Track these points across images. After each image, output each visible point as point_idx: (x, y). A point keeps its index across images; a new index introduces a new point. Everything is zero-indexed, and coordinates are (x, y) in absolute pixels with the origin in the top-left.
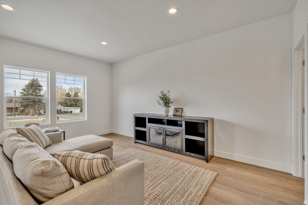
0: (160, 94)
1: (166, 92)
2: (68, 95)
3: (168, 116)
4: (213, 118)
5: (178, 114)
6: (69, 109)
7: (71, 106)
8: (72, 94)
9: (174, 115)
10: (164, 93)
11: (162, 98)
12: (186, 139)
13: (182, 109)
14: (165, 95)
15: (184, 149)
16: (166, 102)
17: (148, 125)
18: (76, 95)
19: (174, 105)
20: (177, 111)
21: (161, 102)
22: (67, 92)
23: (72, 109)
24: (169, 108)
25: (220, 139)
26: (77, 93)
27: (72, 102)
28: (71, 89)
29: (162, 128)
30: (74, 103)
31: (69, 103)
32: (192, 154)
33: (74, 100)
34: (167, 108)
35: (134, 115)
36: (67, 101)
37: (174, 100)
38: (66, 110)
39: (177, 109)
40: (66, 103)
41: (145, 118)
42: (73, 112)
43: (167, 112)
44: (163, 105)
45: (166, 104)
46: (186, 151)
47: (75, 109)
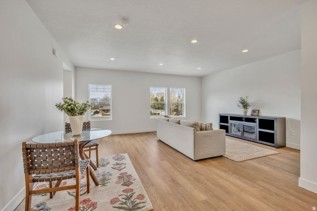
0: (240, 100)
1: (244, 98)
2: (156, 99)
3: (246, 115)
4: (285, 118)
5: (255, 114)
6: (157, 111)
7: (158, 108)
8: (159, 98)
9: (251, 115)
10: (243, 98)
11: (242, 102)
12: (259, 131)
13: (259, 110)
14: (244, 100)
15: (258, 139)
16: (245, 105)
17: (230, 121)
18: (162, 99)
19: (252, 108)
20: (254, 112)
21: (241, 105)
22: (155, 97)
23: (160, 111)
24: (247, 109)
25: (291, 134)
26: (163, 97)
27: (160, 105)
28: (158, 94)
29: (240, 124)
30: (161, 106)
31: (157, 106)
32: (264, 143)
33: (161, 104)
34: (245, 110)
35: (219, 114)
36: (155, 105)
37: (252, 104)
38: (155, 112)
39: (255, 111)
40: (155, 106)
41: (228, 116)
42: (160, 114)
43: (246, 112)
44: (242, 107)
45: (245, 107)
46: (260, 140)
47: (161, 111)
